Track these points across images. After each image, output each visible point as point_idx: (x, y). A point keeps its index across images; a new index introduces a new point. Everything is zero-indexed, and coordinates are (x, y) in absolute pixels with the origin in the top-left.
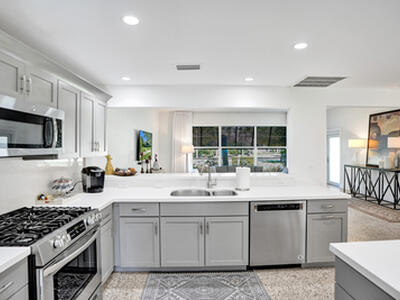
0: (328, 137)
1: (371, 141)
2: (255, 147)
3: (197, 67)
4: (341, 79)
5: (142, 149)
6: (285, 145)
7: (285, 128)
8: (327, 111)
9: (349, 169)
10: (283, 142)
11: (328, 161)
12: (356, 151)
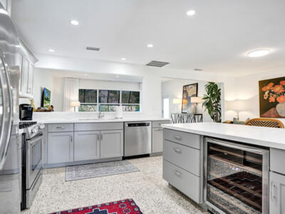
0: (163, 98)
1: (184, 100)
2: (121, 104)
3: (98, 49)
4: (167, 63)
5: (45, 101)
6: (139, 103)
7: (139, 93)
8: (162, 83)
9: (173, 116)
10: (138, 101)
11: (163, 112)
12: (176, 105)
